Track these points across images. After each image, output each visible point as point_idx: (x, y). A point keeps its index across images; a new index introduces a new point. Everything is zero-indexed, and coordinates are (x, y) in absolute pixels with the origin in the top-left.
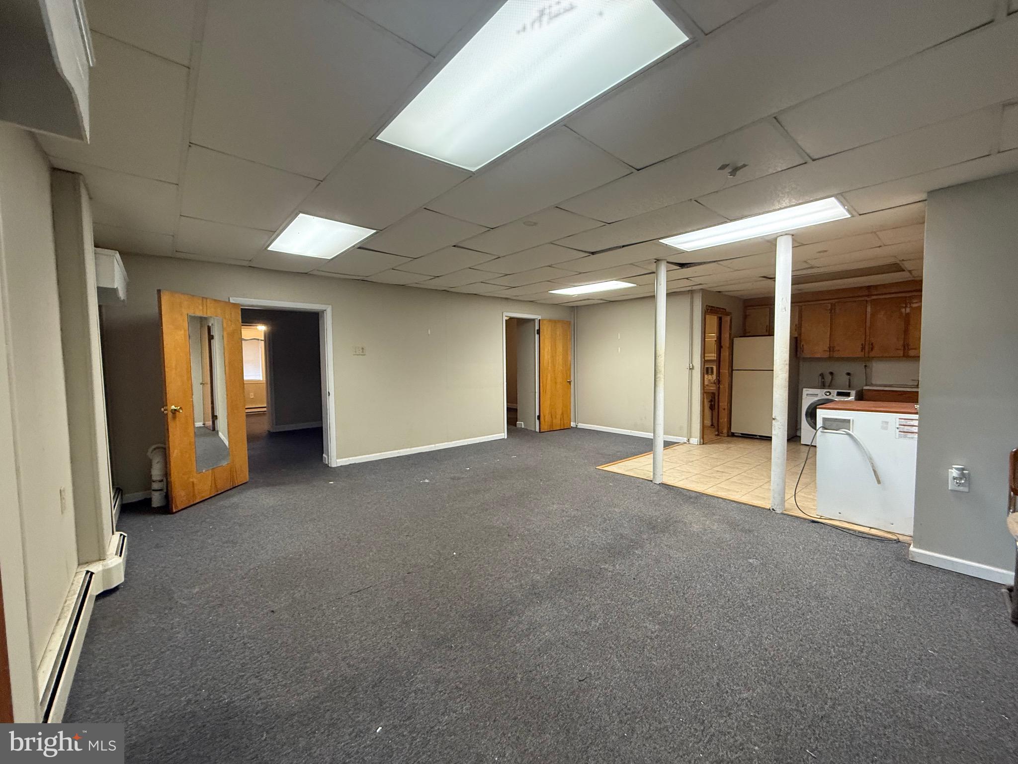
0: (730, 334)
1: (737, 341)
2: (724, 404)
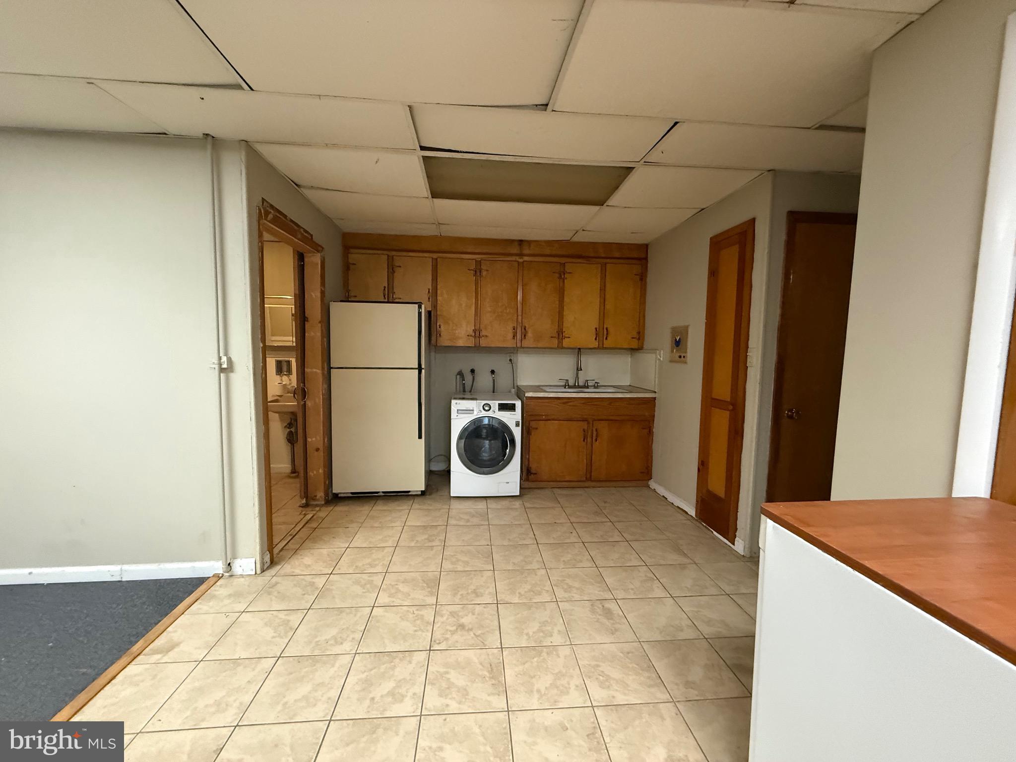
0: (323, 293)
1: (338, 310)
2: (315, 439)
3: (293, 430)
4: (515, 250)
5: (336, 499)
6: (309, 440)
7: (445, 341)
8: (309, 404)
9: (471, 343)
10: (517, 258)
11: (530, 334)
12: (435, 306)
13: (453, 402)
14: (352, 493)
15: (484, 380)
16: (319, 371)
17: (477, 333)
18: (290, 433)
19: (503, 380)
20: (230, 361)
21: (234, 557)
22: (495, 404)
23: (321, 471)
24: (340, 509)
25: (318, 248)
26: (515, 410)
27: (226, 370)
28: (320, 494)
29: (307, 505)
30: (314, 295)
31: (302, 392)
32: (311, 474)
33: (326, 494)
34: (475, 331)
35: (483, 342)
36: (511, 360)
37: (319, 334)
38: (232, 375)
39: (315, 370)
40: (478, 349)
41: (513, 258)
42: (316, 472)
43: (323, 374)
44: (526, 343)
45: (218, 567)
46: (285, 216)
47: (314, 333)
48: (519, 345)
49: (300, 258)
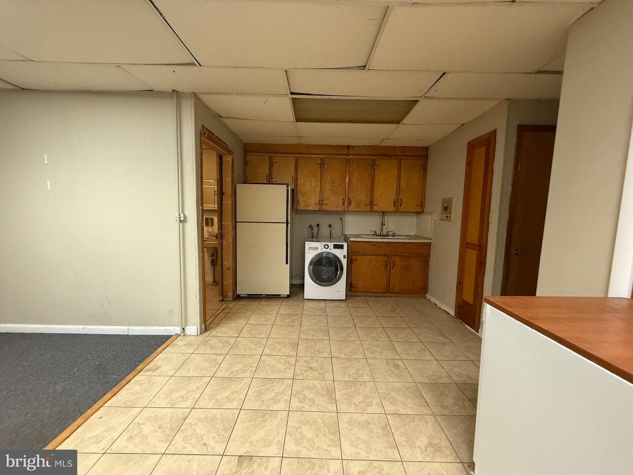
0: (233, 178)
1: (240, 187)
2: (228, 263)
3: (214, 258)
4: (345, 152)
5: (238, 298)
6: (224, 263)
7: (302, 207)
8: (224, 242)
9: (317, 208)
10: (346, 157)
11: (353, 203)
12: (296, 186)
13: (307, 243)
14: (248, 295)
15: (324, 230)
16: (230, 224)
17: (321, 202)
18: (213, 259)
19: (336, 231)
20: (184, 215)
21: (186, 325)
22: (331, 245)
23: (231, 281)
24: (241, 303)
25: (230, 152)
26: (343, 248)
27: (183, 221)
28: (230, 294)
29: (223, 300)
30: (228, 180)
31: (220, 236)
32: (225, 283)
33: (234, 295)
34: (319, 201)
35: (325, 208)
36: (341, 219)
37: (230, 202)
38: (186, 224)
39: (228, 223)
40: (321, 212)
41: (344, 157)
42: (228, 281)
43: (232, 225)
44: (350, 209)
45: (178, 330)
46: (213, 134)
47: (228, 202)
48: (346, 209)
49: (221, 158)
